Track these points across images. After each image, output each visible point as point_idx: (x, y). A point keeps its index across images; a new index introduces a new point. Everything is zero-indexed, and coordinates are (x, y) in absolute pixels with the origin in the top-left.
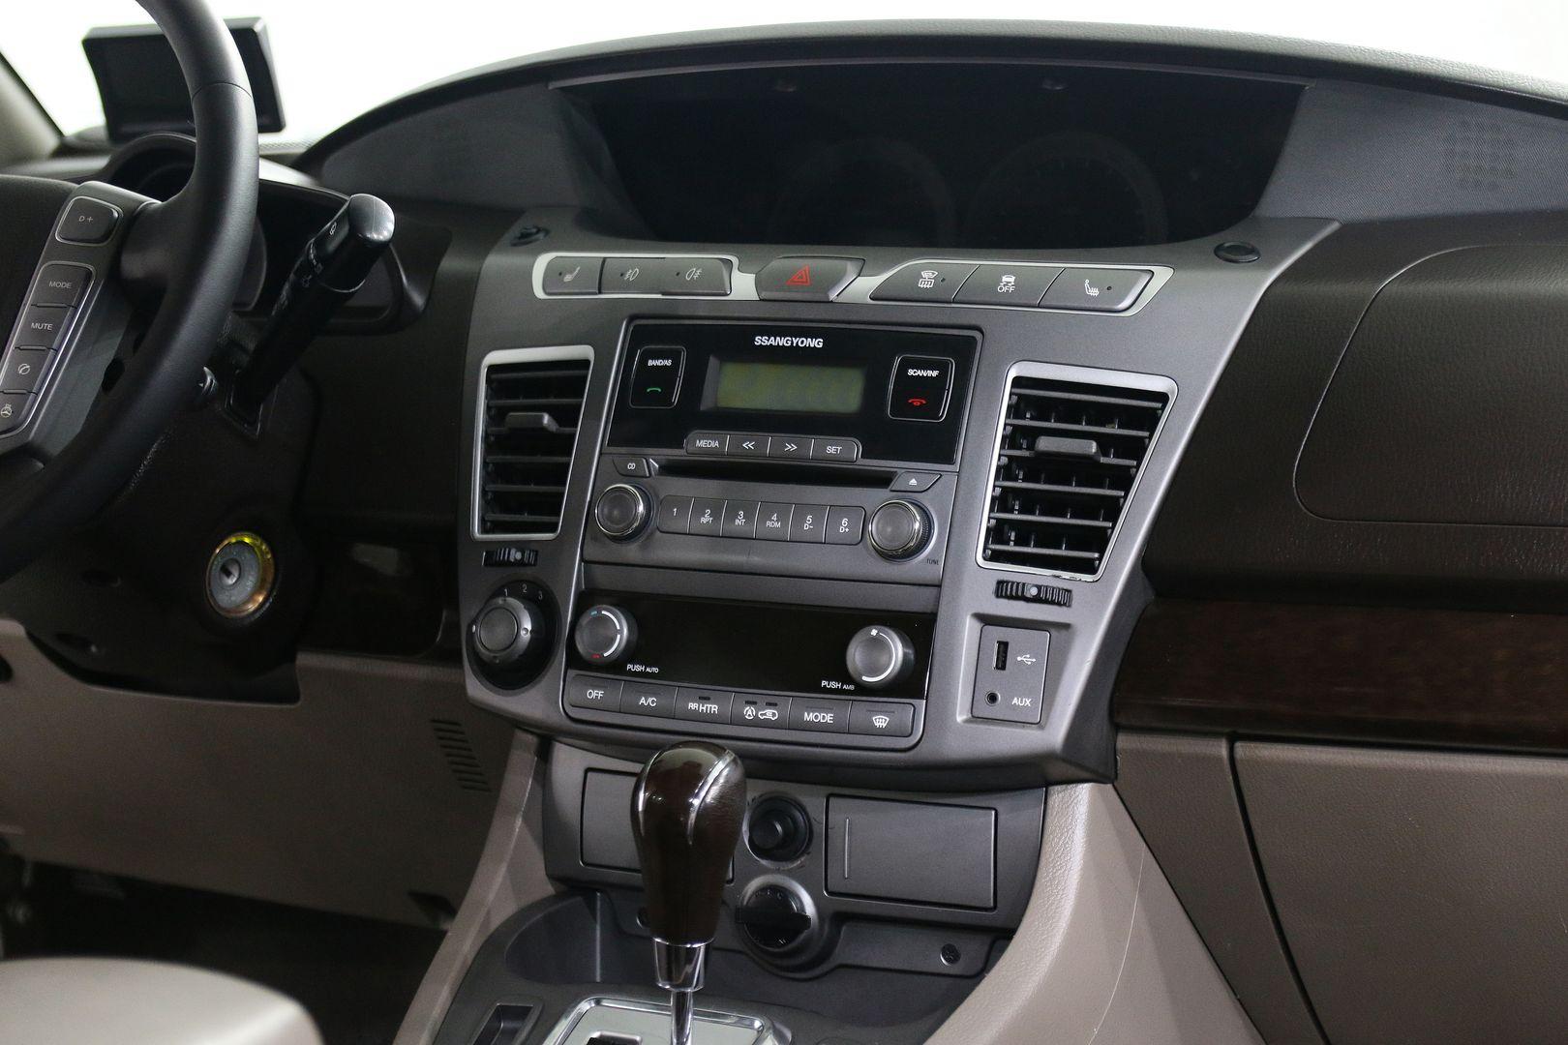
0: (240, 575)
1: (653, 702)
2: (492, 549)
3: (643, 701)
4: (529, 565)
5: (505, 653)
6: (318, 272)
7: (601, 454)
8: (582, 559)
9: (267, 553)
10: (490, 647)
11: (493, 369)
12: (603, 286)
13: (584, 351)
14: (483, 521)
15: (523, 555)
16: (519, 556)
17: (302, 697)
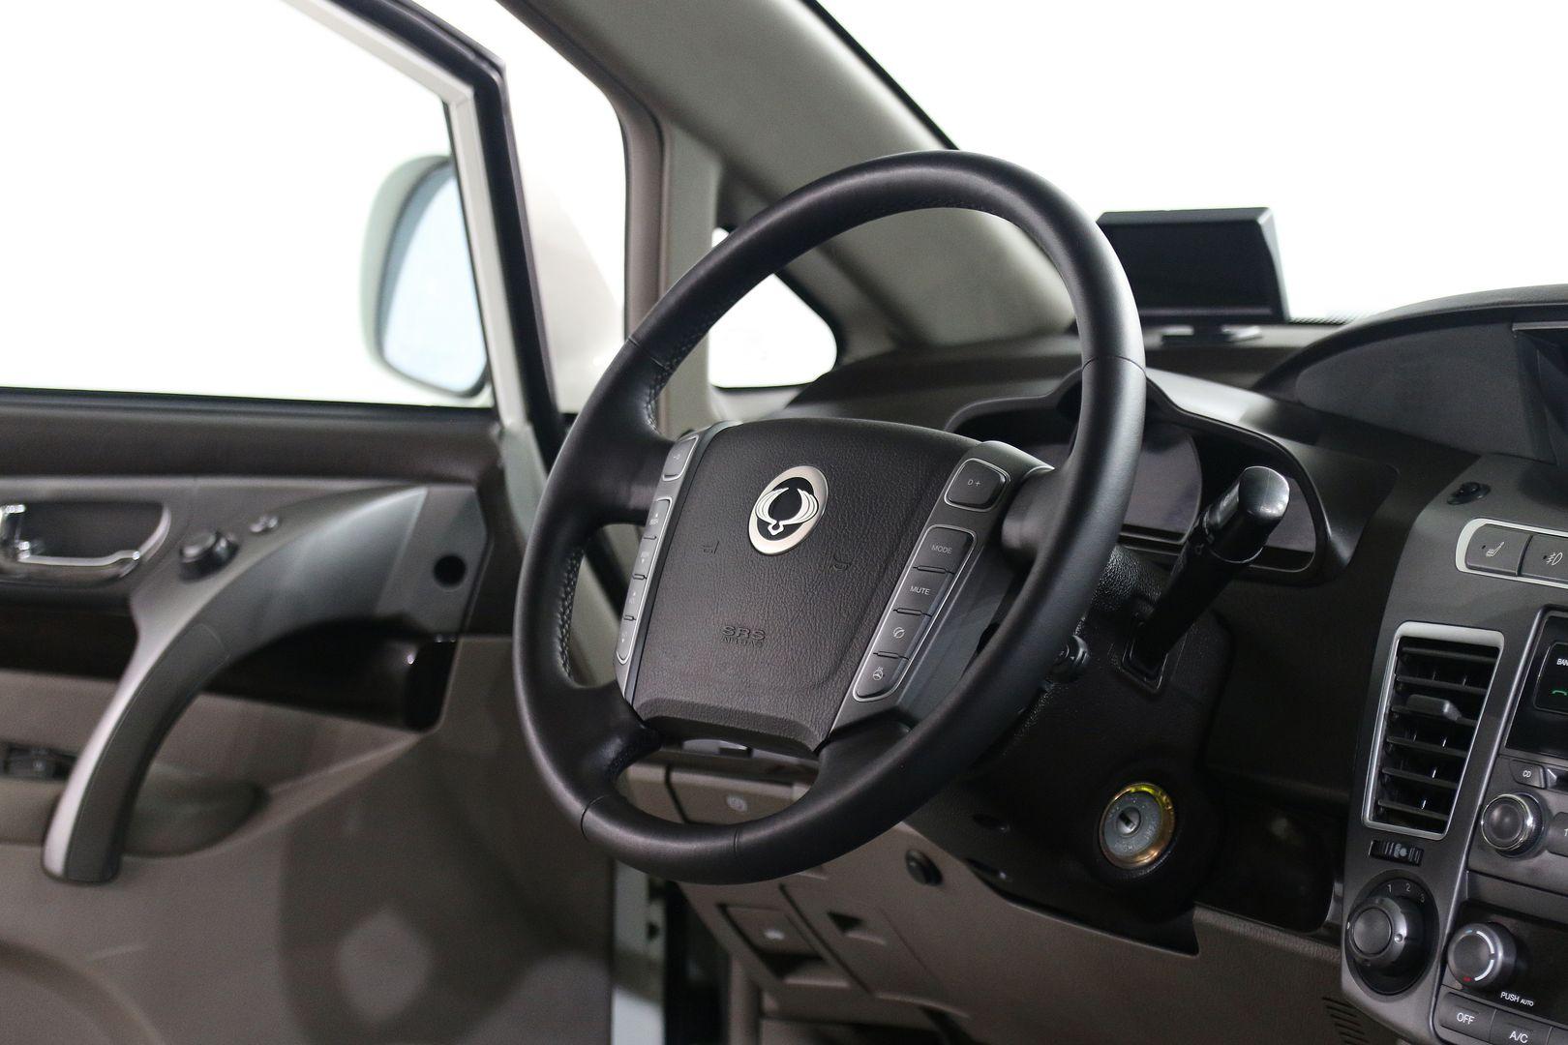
0: (1139, 824)
1: (1524, 1038)
2: (1381, 840)
3: (1513, 1035)
4: (1413, 863)
5: (1378, 956)
6: (1211, 542)
7: (1498, 754)
8: (1467, 867)
9: (1168, 804)
10: (1363, 949)
11: (1406, 640)
12: (1524, 568)
13: (1494, 637)
14: (1376, 807)
15: (1408, 852)
16: (1404, 852)
17: (1200, 950)
